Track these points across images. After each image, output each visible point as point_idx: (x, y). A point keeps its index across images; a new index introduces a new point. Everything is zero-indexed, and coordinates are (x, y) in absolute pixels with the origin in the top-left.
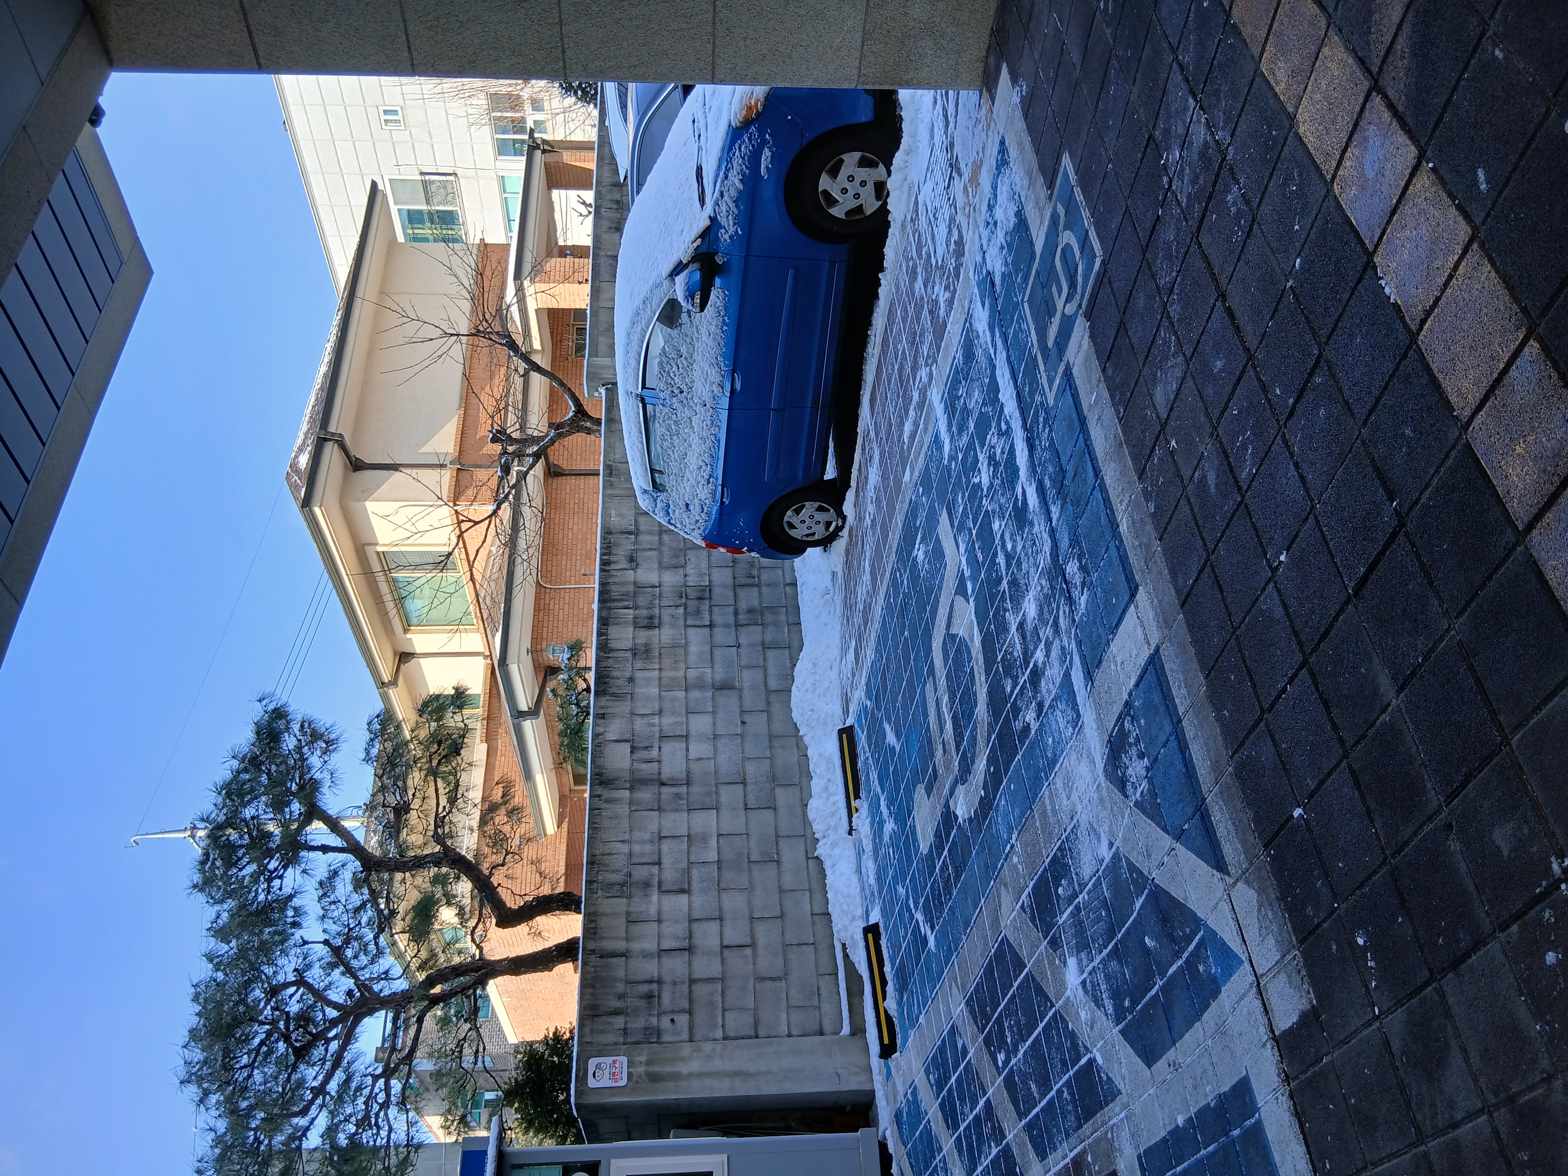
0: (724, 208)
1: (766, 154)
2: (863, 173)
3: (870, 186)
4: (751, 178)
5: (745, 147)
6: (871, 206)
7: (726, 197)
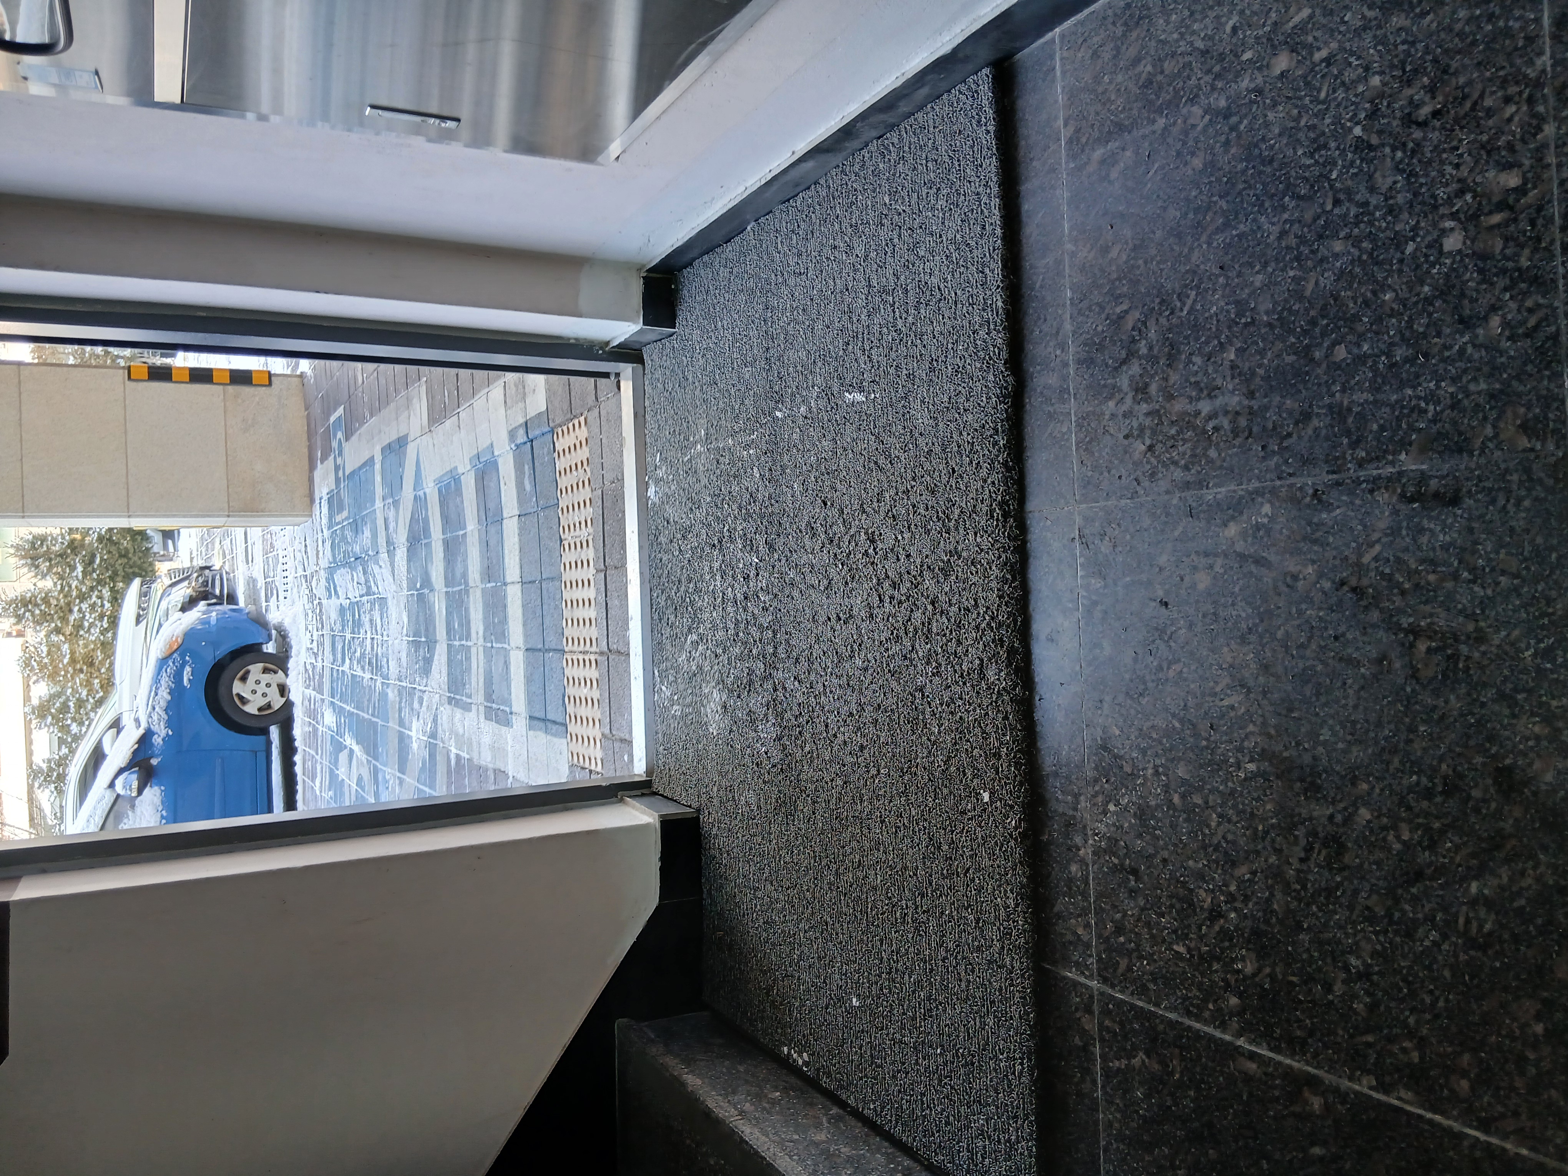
0: (155, 717)
1: (188, 669)
2: (266, 678)
3: (275, 689)
4: (177, 691)
5: (171, 668)
6: (278, 703)
7: (157, 709)
